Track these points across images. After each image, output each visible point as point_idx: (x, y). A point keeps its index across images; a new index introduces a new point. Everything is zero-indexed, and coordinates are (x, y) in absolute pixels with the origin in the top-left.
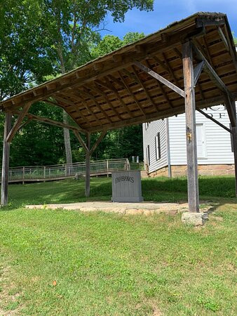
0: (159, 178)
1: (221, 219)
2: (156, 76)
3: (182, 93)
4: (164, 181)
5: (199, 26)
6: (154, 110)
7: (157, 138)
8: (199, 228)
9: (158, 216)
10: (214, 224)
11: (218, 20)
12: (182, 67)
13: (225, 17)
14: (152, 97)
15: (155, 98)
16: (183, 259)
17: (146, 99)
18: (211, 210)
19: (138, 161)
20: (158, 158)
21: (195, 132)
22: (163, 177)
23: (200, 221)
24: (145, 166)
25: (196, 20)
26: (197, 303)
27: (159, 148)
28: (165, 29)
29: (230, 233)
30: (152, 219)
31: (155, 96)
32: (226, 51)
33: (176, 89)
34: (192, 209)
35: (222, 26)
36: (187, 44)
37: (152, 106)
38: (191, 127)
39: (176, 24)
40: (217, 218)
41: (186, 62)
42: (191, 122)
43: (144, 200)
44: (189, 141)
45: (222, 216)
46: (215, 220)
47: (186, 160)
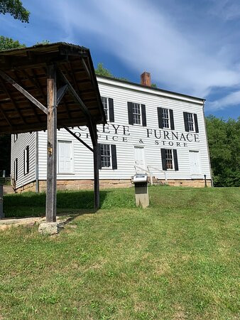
0: (25, 193)
1: (75, 227)
2: (21, 89)
3: (45, 110)
4: (30, 196)
5: (62, 54)
6: (22, 122)
7: (26, 151)
8: (54, 237)
9: (15, 229)
10: (68, 231)
11: (82, 52)
12: (46, 86)
13: (88, 52)
14: (19, 109)
15: (22, 110)
16: (34, 266)
17: (13, 110)
18: (70, 220)
19: (4, 176)
20: (26, 172)
21: (55, 148)
22: (30, 192)
23: (55, 230)
24: (12, 182)
25: (59, 48)
26: (40, 300)
27: (28, 162)
28: (31, 48)
29: (80, 238)
30: (8, 233)
31: (23, 109)
32: (88, 80)
33: (40, 105)
34: (49, 220)
35: (85, 58)
36: (52, 67)
37: (19, 118)
38: (52, 142)
39: (41, 46)
40: (72, 226)
41: (50, 82)
42: (52, 138)
43: (6, 217)
44: (50, 155)
45: (76, 224)
46: (69, 228)
47: (46, 175)
